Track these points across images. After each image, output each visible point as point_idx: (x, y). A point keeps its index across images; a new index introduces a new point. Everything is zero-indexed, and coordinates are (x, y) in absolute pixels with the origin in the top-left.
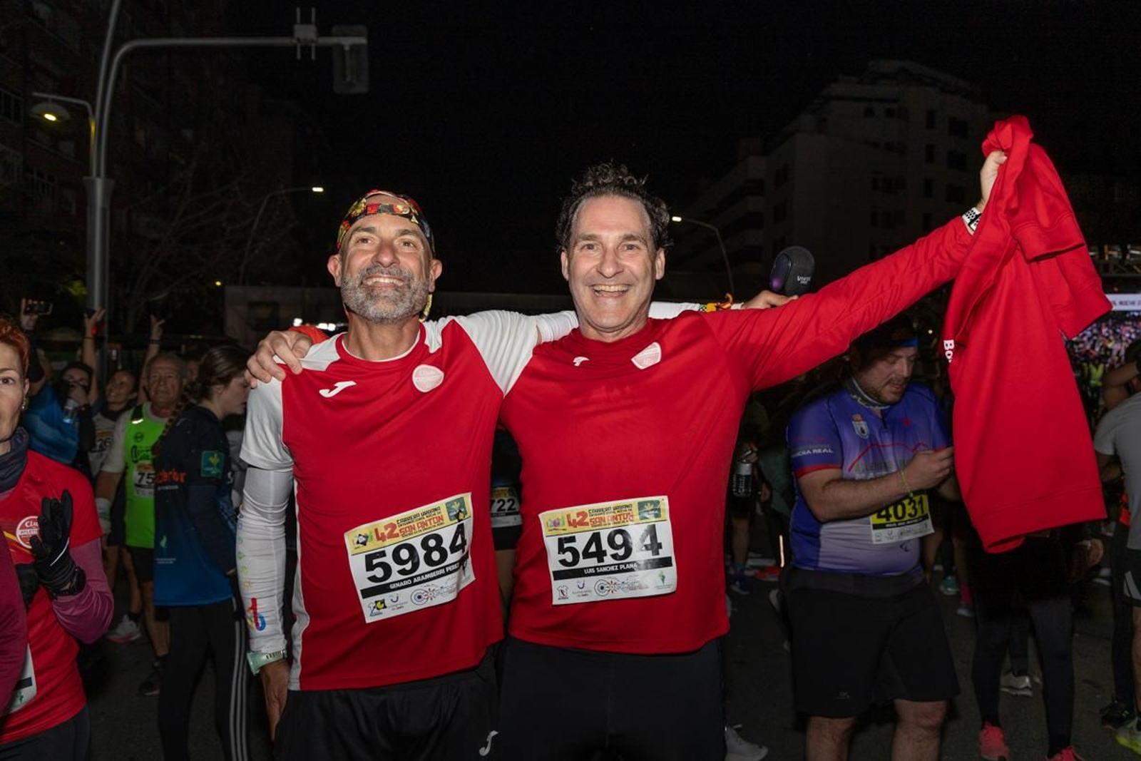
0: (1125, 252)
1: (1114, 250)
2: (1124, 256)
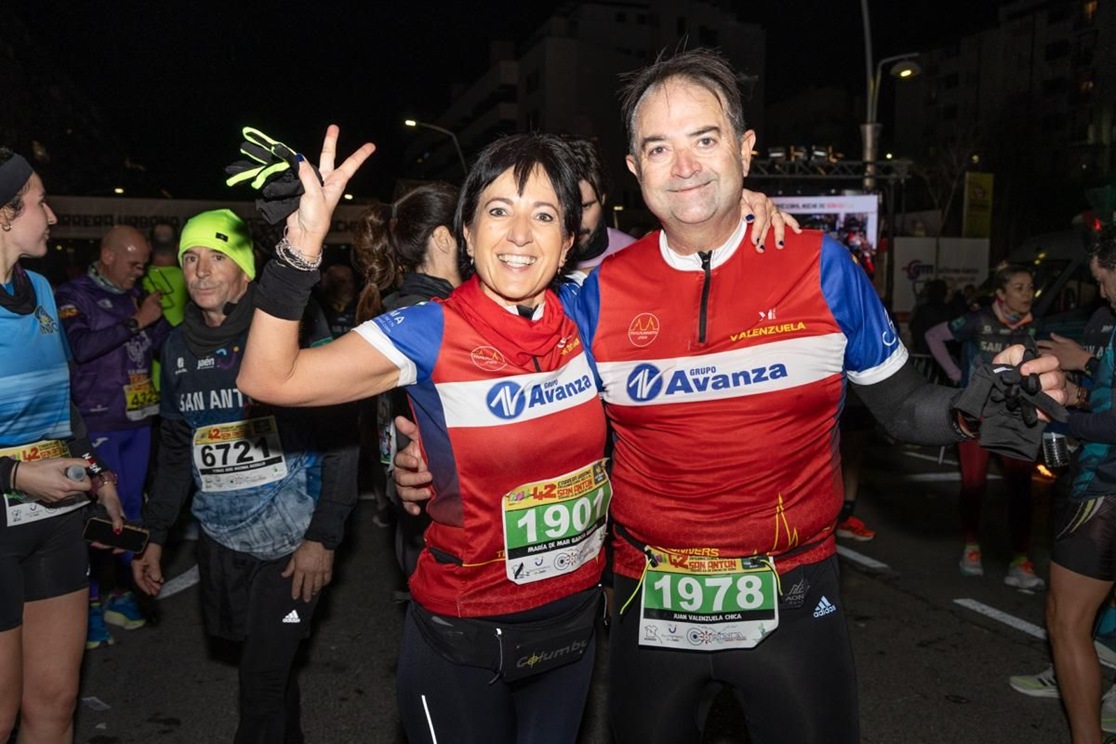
0: (810, 153)
1: (800, 151)
2: (809, 159)
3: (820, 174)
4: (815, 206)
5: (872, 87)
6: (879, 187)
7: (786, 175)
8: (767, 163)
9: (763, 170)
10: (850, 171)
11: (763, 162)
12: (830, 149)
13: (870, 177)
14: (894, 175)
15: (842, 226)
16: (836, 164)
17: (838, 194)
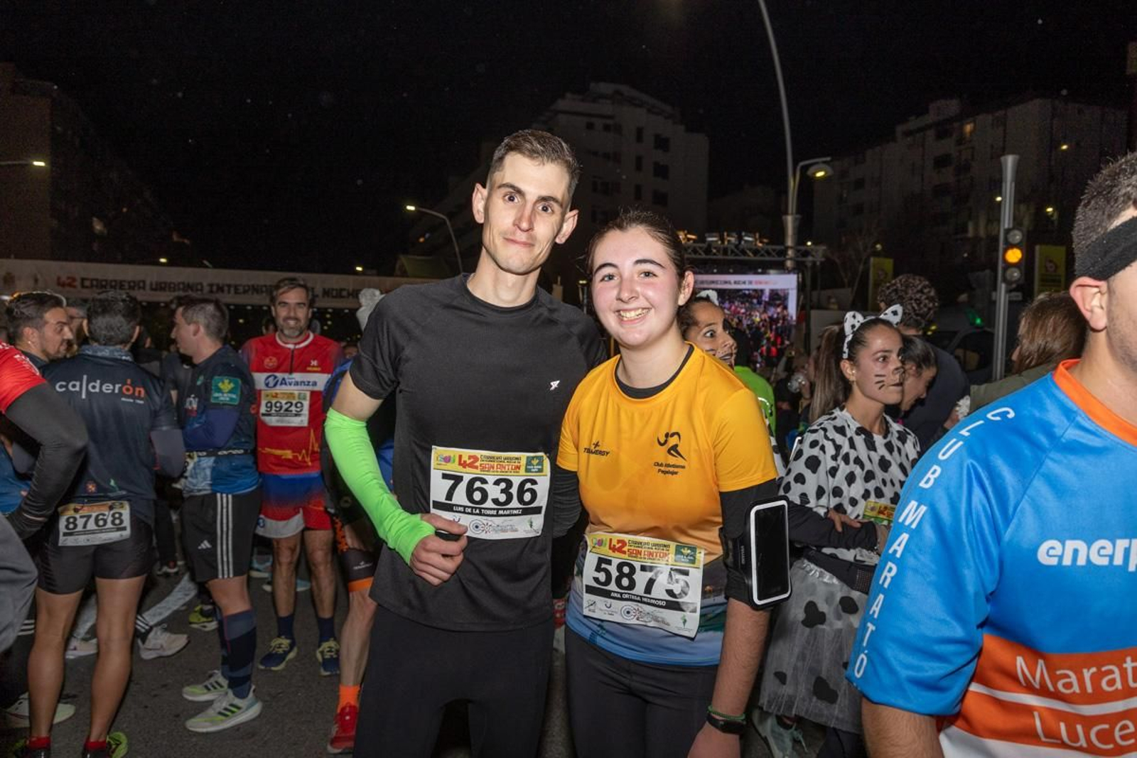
0: (740, 238)
1: (732, 237)
2: (740, 243)
3: (749, 256)
4: (744, 283)
5: (793, 185)
6: (799, 268)
7: (720, 257)
8: (705, 246)
9: (700, 251)
10: (774, 254)
11: (701, 245)
12: (757, 235)
13: (791, 259)
14: (810, 258)
15: (767, 299)
16: (763, 249)
17: (763, 273)
